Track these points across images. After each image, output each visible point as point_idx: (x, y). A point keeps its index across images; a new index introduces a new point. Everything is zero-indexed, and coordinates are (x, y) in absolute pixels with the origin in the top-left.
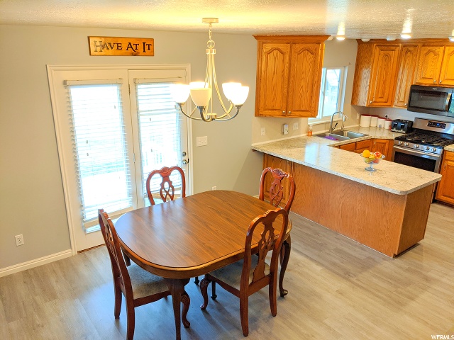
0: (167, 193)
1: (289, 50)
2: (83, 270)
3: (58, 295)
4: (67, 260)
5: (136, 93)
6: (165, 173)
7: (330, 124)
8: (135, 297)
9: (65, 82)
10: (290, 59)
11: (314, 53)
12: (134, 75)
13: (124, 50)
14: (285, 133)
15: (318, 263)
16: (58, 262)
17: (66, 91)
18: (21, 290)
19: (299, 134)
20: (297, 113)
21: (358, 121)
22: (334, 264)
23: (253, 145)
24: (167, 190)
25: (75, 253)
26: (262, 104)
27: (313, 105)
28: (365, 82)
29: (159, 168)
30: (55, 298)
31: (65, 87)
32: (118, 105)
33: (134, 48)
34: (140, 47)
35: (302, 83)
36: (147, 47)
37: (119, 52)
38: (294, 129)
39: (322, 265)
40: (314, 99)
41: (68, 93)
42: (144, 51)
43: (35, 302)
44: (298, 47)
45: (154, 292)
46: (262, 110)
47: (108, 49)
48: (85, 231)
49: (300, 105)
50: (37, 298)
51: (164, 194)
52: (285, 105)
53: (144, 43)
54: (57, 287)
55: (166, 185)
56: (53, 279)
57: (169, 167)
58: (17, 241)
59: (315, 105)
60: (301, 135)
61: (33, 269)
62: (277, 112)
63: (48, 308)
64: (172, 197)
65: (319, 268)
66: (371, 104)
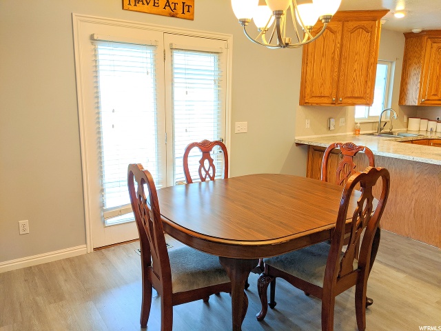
0: (207, 172)
1: (340, 28)
2: (99, 268)
3: (67, 296)
4: (80, 258)
5: (172, 61)
6: (206, 147)
7: (377, 125)
8: (175, 290)
9: (92, 38)
10: (342, 38)
11: (370, 31)
12: (170, 39)
13: (161, 8)
14: (332, 128)
15: (398, 270)
16: (69, 260)
17: (93, 47)
18: (20, 289)
19: (345, 132)
20: (350, 101)
21: (405, 125)
22: (420, 271)
23: (297, 138)
24: (207, 169)
25: (90, 250)
26: (308, 90)
27: (368, 91)
28: (415, 78)
29: (199, 141)
30: (61, 300)
31: (92, 43)
32: (151, 70)
33: (173, 7)
34: (179, 7)
35: (356, 67)
36: (186, 9)
37: (155, 9)
38: (340, 125)
39: (404, 272)
40: (369, 84)
41: (95, 50)
42: (183, 13)
43: (36, 303)
44: (352, 25)
45: (201, 284)
46: (308, 97)
47: (143, 4)
48: (104, 223)
49: (353, 91)
50: (39, 299)
51: (204, 173)
52: (335, 91)
53: (184, 3)
54: (66, 287)
55: (206, 162)
56: (61, 278)
57: (212, 141)
58: (21, 228)
59: (371, 91)
60: (348, 133)
61: (37, 266)
62: (326, 100)
63: (52, 311)
64: (212, 179)
65: (401, 276)
66: (422, 103)
